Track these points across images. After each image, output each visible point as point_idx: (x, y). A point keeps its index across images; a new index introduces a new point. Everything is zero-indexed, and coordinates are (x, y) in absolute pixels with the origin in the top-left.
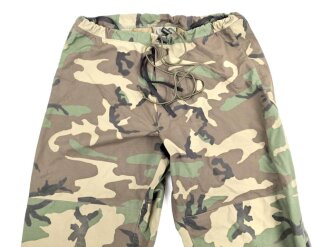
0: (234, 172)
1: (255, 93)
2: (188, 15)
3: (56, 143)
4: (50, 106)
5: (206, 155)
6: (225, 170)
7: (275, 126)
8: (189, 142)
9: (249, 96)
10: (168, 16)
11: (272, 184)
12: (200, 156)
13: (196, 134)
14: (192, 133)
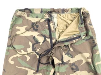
0: (79, 69)
1: (89, 39)
2: (62, 8)
4: (8, 46)
5: (70, 62)
6: (76, 68)
9: (87, 40)
11: (93, 74)
12: (67, 63)
13: (65, 55)
14: (64, 54)
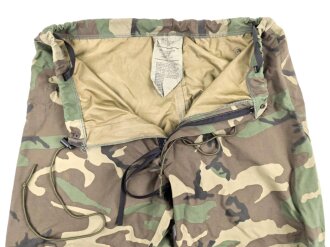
3: (37, 184)
7: (307, 166)
8: (198, 178)
10: (172, 21)
